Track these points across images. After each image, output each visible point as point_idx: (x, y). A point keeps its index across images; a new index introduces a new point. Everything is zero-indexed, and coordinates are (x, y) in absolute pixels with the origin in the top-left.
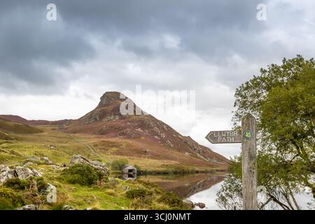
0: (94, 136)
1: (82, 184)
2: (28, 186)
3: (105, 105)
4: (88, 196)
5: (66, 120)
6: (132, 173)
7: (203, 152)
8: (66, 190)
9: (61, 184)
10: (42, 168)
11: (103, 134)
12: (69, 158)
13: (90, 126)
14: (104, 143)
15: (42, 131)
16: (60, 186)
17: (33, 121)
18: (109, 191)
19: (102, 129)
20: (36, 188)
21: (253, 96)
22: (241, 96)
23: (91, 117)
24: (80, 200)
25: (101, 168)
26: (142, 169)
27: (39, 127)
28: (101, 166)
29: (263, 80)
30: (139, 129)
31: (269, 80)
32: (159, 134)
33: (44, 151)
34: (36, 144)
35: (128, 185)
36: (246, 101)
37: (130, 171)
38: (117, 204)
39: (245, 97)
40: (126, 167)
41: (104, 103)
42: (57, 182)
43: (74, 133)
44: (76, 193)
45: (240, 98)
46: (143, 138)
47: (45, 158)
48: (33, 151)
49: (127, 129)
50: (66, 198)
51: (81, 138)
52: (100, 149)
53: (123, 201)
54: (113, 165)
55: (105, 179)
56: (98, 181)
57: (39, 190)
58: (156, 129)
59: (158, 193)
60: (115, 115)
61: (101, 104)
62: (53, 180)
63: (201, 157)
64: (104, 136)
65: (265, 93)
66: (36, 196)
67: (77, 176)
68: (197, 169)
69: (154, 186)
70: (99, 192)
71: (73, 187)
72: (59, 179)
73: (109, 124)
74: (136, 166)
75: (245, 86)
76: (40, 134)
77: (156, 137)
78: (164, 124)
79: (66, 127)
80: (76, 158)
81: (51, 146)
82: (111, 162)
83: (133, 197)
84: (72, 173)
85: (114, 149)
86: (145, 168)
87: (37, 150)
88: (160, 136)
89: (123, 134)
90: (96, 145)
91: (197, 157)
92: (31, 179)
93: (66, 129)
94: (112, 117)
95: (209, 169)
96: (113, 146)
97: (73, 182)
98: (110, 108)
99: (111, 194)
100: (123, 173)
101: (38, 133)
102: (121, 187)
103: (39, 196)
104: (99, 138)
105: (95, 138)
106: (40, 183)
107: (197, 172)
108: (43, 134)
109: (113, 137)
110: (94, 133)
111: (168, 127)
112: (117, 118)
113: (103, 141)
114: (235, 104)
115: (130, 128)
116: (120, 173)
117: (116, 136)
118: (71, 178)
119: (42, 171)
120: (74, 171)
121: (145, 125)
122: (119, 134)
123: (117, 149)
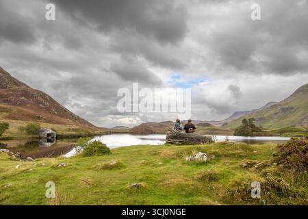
6: (50, 138)
30: (23, 98)
32: (43, 103)
37: (49, 135)
40: (44, 131)
46: (28, 105)
49: (11, 97)
54: (27, 129)
58: (40, 98)
77: (41, 105)
85: (5, 113)
88: (44, 105)
111: (50, 98)
115: (13, 96)
121: (29, 94)
122: (3, 101)
123: (8, 114)
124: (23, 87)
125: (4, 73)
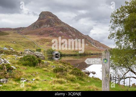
0: (37, 36)
1: (30, 66)
2: (2, 69)
3: (42, 19)
4: (33, 72)
5: (21, 28)
6: (57, 56)
7: (95, 43)
8: (22, 69)
9: (19, 66)
10: (9, 57)
11: (41, 35)
12: (23, 48)
13: (34, 30)
14: (42, 40)
15: (8, 34)
16: (19, 68)
17: (3, 28)
18: (45, 69)
19: (41, 32)
20: (6, 70)
21: (121, 17)
22: (114, 17)
23: (35, 26)
24: (29, 75)
25: (40, 55)
26: (63, 53)
27: (7, 32)
28: (40, 54)
29: (126, 7)
30: (61, 32)
31: (129, 8)
32: (72, 34)
33: (10, 45)
34: (6, 41)
35: (54, 65)
36: (117, 20)
37: (56, 54)
38: (49, 76)
39: (116, 17)
40: (54, 52)
41: (41, 18)
42: (17, 66)
43: (26, 35)
44: (27, 71)
45: (113, 18)
47: (11, 48)
48: (4, 45)
49: (54, 32)
50: (22, 74)
51: (30, 37)
52: (40, 43)
53: (52, 74)
54: (47, 52)
55: (42, 63)
56: (38, 64)
57: (8, 70)
58: (70, 32)
59: (70, 68)
60: (48, 24)
61: (39, 19)
62: (15, 64)
63: (94, 46)
64: (42, 36)
65: (127, 15)
66: (6, 73)
67: (27, 62)
68: (92, 52)
69: (68, 64)
70: (39, 70)
71: (25, 67)
72: (18, 63)
73: (45, 29)
74: (59, 52)
75: (116, 11)
76: (7, 35)
77: (70, 36)
78: (74, 29)
79: (21, 31)
80: (27, 51)
81: (14, 42)
82: (46, 50)
83: (57, 72)
84: (25, 60)
85: (48, 43)
86: (64, 52)
87: (6, 44)
88: (72, 35)
89: (52, 35)
90: (38, 41)
91: (92, 46)
92: (3, 65)
93: (21, 32)
94: (46, 26)
95: (98, 52)
96: (47, 41)
97: (25, 65)
98: (45, 21)
99: (45, 71)
100: (53, 56)
101: (6, 35)
102: (51, 66)
103: (8, 74)
104: (39, 37)
105: (37, 37)
106: (8, 67)
107: (92, 54)
108: (9, 35)
109: (47, 36)
110: (37, 35)
111: (76, 30)
112: (49, 26)
113: (41, 39)
114: (111, 21)
115: (56, 31)
116: (51, 56)
117: (48, 36)
118: (24, 63)
119: (9, 59)
120: (26, 59)
121: (64, 29)
122: (50, 35)
123: (49, 43)
124: (62, 25)
125: (53, 17)
